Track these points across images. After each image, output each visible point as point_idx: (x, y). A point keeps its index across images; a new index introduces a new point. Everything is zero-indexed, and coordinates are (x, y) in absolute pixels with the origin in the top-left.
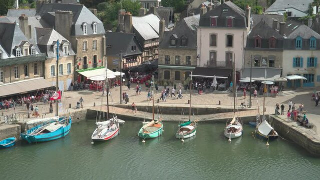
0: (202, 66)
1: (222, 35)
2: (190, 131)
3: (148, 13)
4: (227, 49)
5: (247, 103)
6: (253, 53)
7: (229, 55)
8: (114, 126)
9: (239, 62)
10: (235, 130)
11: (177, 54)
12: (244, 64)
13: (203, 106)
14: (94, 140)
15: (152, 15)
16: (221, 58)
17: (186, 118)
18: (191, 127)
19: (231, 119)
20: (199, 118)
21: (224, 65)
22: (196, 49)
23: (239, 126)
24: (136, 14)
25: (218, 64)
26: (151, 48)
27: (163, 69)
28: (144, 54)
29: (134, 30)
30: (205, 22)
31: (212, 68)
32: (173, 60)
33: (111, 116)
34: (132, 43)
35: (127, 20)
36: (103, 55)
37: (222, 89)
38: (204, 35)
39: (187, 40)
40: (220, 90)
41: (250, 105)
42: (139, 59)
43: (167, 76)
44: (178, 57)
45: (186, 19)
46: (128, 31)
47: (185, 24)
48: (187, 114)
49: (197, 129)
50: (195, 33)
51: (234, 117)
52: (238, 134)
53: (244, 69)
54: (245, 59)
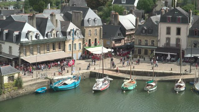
0: (161, 46)
1: (174, 27)
2: (153, 87)
3: (128, 14)
4: (177, 37)
5: (188, 70)
6: (193, 39)
7: (178, 40)
8: (106, 82)
9: (184, 45)
10: (181, 87)
11: (146, 38)
12: (187, 46)
13: (161, 71)
14: (94, 90)
15: (131, 15)
16: (173, 42)
17: (151, 78)
18: (154, 84)
19: (178, 80)
20: (158, 79)
21: (175, 46)
22: (158, 36)
23: (183, 84)
24: (122, 14)
25: (171, 45)
26: (130, 35)
27: (137, 48)
28: (126, 38)
29: (120, 23)
30: (164, 20)
31: (168, 48)
32: (143, 42)
33: (105, 75)
34: (119, 32)
35: (116, 17)
36: (100, 38)
37: (173, 61)
38: (163, 28)
39: (152, 30)
40: (171, 61)
41: (191, 71)
42: (123, 41)
43: (140, 52)
44: (146, 41)
45: (152, 17)
46: (116, 24)
47: (151, 20)
48: (151, 76)
49: (157, 85)
50: (157, 26)
51: (180, 78)
52: (183, 89)
53: (187, 49)
54: (188, 43)
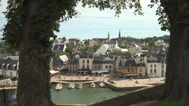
0: (80, 69)
1: (86, 60)
2: (81, 86)
3: (63, 55)
4: (88, 64)
5: (95, 78)
6: (94, 65)
7: (88, 66)
8: (61, 86)
9: (91, 67)
10: (94, 85)
11: (73, 66)
12: (92, 68)
13: (83, 80)
14: (56, 90)
15: (64, 55)
16: (86, 67)
17: (79, 83)
18: (81, 85)
19: (92, 83)
20: (82, 83)
21: (87, 68)
22: (79, 64)
23: (94, 84)
24: (61, 55)
25: (85, 68)
26: (65, 64)
27: (69, 70)
28: (63, 66)
29: (60, 59)
30: (81, 57)
31: (83, 69)
32: (72, 67)
33: (60, 83)
34: (60, 63)
35: (58, 57)
36: (52, 66)
37: (87, 75)
38: (81, 60)
39: (76, 62)
40: (86, 75)
41: (96, 79)
42: (62, 67)
43: (71, 72)
44: (74, 67)
45: (75, 56)
46: (58, 60)
48: (80, 82)
50: (78, 60)
51: (93, 82)
52: (94, 86)
53: (92, 69)
54: (92, 67)
